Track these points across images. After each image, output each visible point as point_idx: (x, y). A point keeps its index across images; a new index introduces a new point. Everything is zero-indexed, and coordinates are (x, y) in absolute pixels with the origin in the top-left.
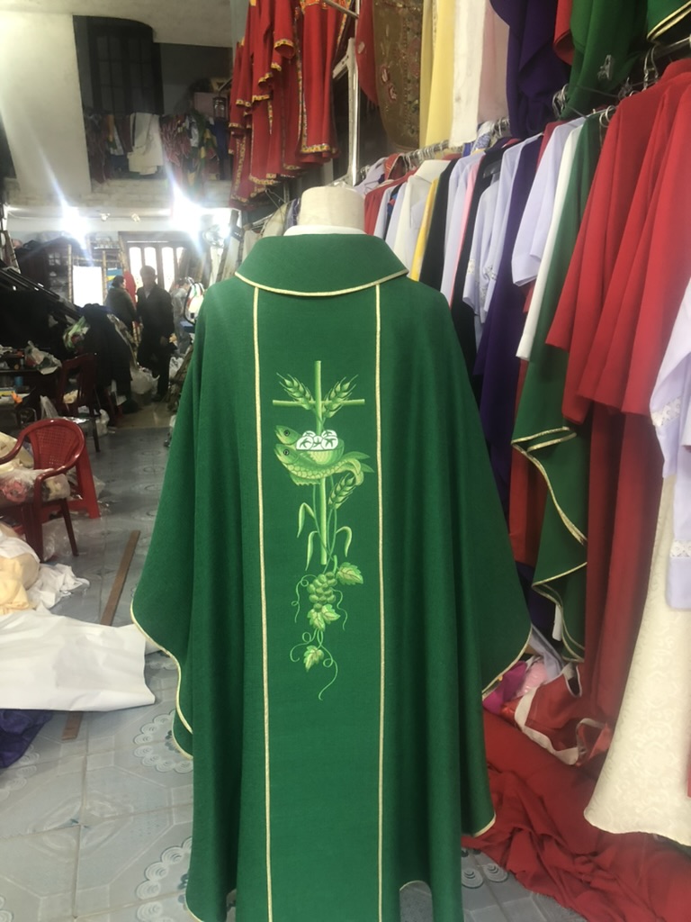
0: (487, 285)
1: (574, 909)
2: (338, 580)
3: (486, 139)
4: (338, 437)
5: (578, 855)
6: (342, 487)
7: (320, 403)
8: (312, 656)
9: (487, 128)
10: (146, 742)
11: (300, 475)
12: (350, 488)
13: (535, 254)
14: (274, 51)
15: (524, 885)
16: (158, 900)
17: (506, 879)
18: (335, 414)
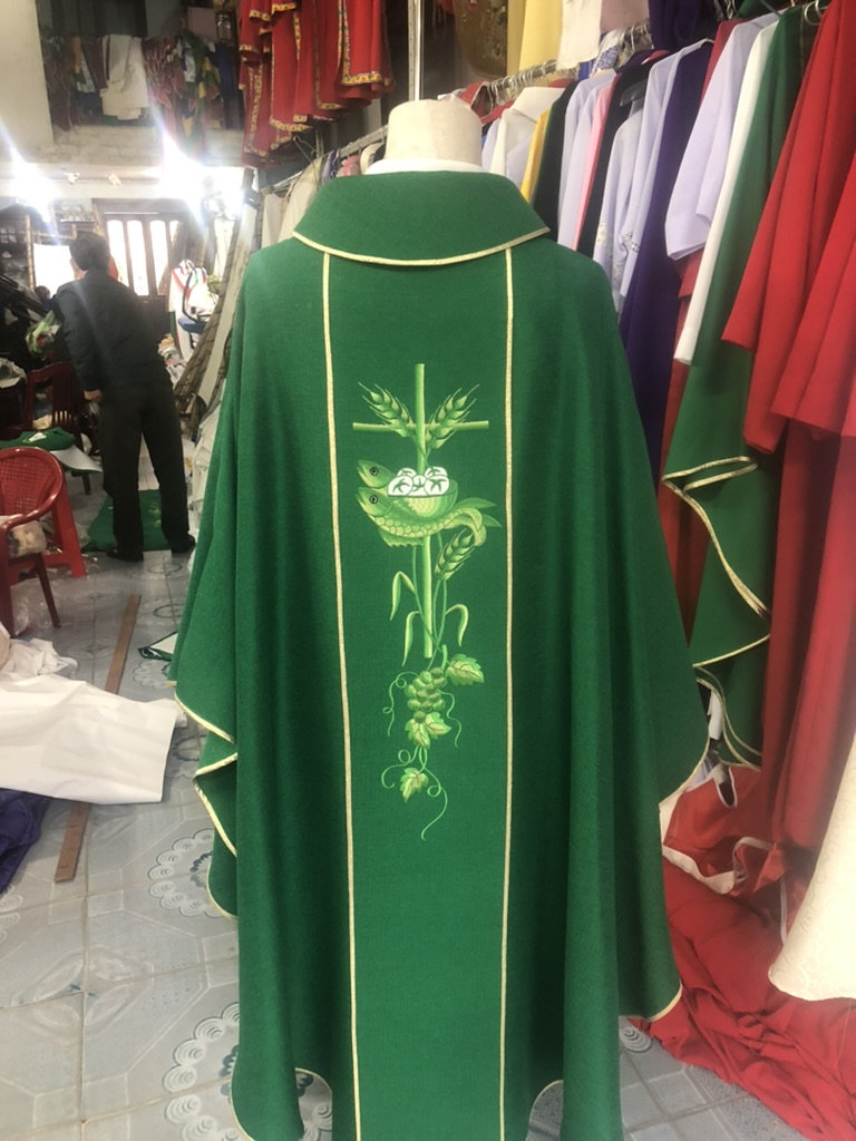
0: (626, 260)
1: (740, 1086)
2: (449, 679)
3: (612, 55)
4: (449, 477)
5: (742, 1014)
6: (454, 549)
7: (423, 426)
8: (411, 781)
9: (614, 39)
10: (165, 875)
11: (393, 531)
12: (466, 550)
13: (703, 213)
15: (674, 1055)
16: (194, 1092)
17: (649, 1048)
18: (445, 443)
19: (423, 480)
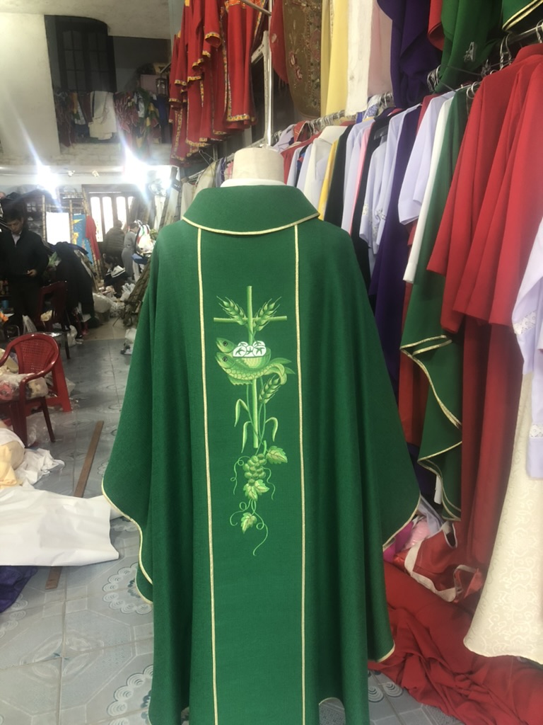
0: (378, 224)
1: (455, 717)
2: (268, 460)
3: (375, 109)
4: (266, 346)
5: (458, 674)
6: (270, 386)
7: (252, 319)
8: (247, 521)
9: (375, 100)
10: (113, 589)
11: (236, 377)
12: (276, 387)
13: (417, 199)
14: (205, 41)
15: (415, 698)
16: (125, 716)
17: (401, 694)
18: (264, 328)
19: (252, 348)
